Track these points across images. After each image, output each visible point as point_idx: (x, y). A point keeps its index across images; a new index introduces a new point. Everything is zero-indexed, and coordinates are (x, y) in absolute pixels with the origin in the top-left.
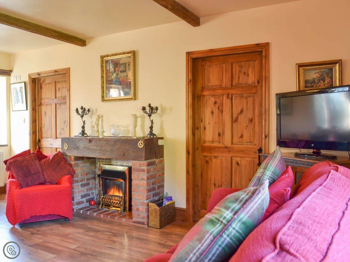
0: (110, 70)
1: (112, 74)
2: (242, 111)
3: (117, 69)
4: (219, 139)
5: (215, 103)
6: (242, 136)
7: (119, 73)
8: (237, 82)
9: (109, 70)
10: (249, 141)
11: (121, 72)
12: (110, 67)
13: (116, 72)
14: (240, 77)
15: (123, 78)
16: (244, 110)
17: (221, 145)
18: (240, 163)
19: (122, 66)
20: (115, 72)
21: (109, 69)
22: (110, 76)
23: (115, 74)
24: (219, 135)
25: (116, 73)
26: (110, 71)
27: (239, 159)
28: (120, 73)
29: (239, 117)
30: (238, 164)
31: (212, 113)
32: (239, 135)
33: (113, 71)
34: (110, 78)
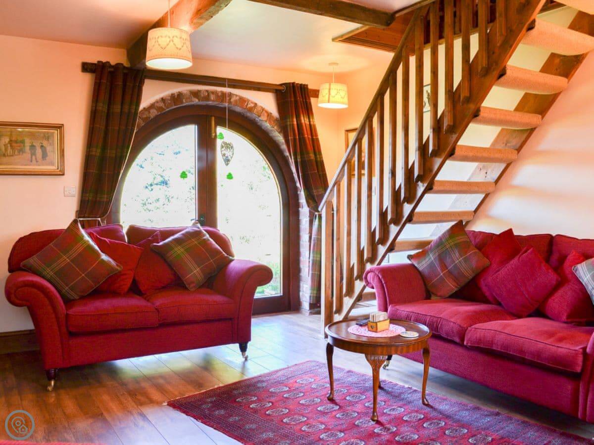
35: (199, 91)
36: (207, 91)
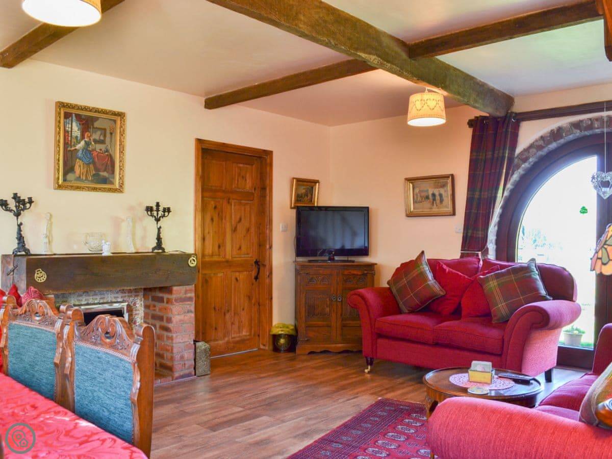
0: (73, 133)
1: (77, 142)
2: (240, 220)
3: (88, 135)
4: (219, 252)
5: (215, 208)
6: (240, 248)
7: (91, 143)
8: (236, 186)
9: (70, 133)
10: (246, 253)
11: (96, 141)
12: (73, 128)
13: (86, 139)
14: (239, 180)
15: (99, 153)
16: (243, 219)
17: (221, 259)
18: (238, 279)
19: (99, 133)
20: (83, 137)
21: (70, 129)
22: (73, 144)
23: (83, 143)
24: (219, 247)
25: (85, 141)
26: (73, 135)
27: (237, 274)
28: (93, 143)
29: (238, 227)
30: (237, 279)
31: (212, 219)
32: (238, 246)
33: (79, 136)
34: (71, 147)
35: (581, 121)
36: (590, 119)
